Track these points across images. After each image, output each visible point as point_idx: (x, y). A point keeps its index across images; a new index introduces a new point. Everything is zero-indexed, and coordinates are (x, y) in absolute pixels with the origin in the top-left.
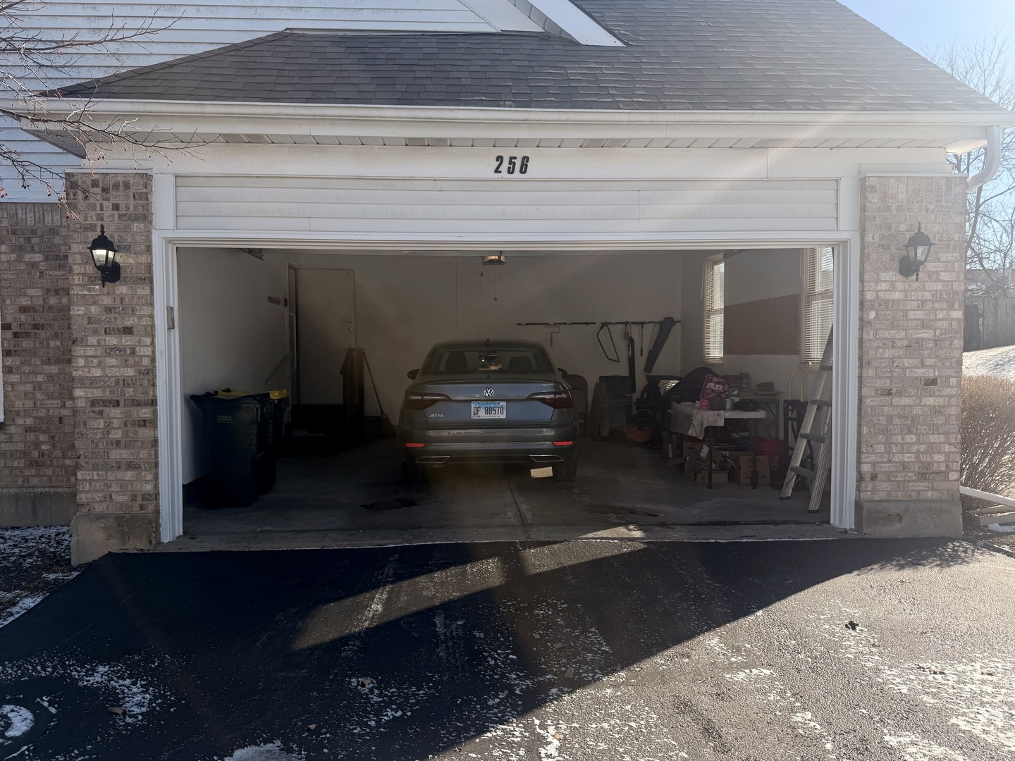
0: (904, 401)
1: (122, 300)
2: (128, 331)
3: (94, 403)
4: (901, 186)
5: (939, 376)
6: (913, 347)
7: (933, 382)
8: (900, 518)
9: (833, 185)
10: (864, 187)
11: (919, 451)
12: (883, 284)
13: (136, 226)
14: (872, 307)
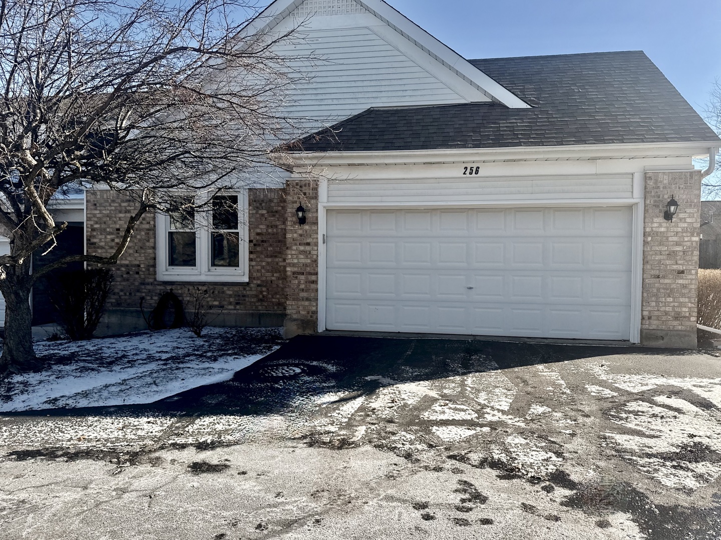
0: (667, 281)
1: (306, 231)
2: (308, 244)
3: (294, 273)
4: (665, 177)
5: (686, 269)
6: (671, 255)
7: (683, 272)
8: (663, 338)
9: (631, 176)
10: (646, 177)
11: (674, 306)
12: (655, 224)
13: (313, 201)
14: (649, 235)
